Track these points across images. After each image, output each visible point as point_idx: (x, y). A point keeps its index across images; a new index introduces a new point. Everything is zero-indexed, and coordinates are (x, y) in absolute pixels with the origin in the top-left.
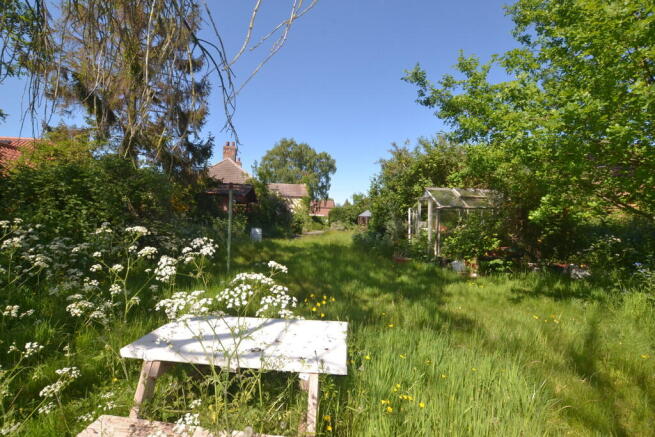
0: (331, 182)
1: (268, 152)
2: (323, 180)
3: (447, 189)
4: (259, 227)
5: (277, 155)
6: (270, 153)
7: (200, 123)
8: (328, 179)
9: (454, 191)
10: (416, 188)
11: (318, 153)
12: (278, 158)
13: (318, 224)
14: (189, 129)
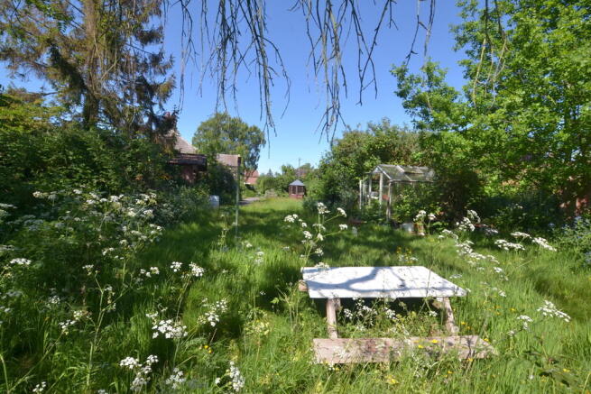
0: (260, 154)
1: (202, 123)
2: (253, 151)
3: (392, 166)
4: (216, 195)
5: (211, 126)
6: (204, 124)
7: (166, 96)
8: (257, 150)
9: (399, 167)
10: (367, 164)
11: (249, 126)
12: (212, 129)
13: (252, 192)
14: (154, 100)
